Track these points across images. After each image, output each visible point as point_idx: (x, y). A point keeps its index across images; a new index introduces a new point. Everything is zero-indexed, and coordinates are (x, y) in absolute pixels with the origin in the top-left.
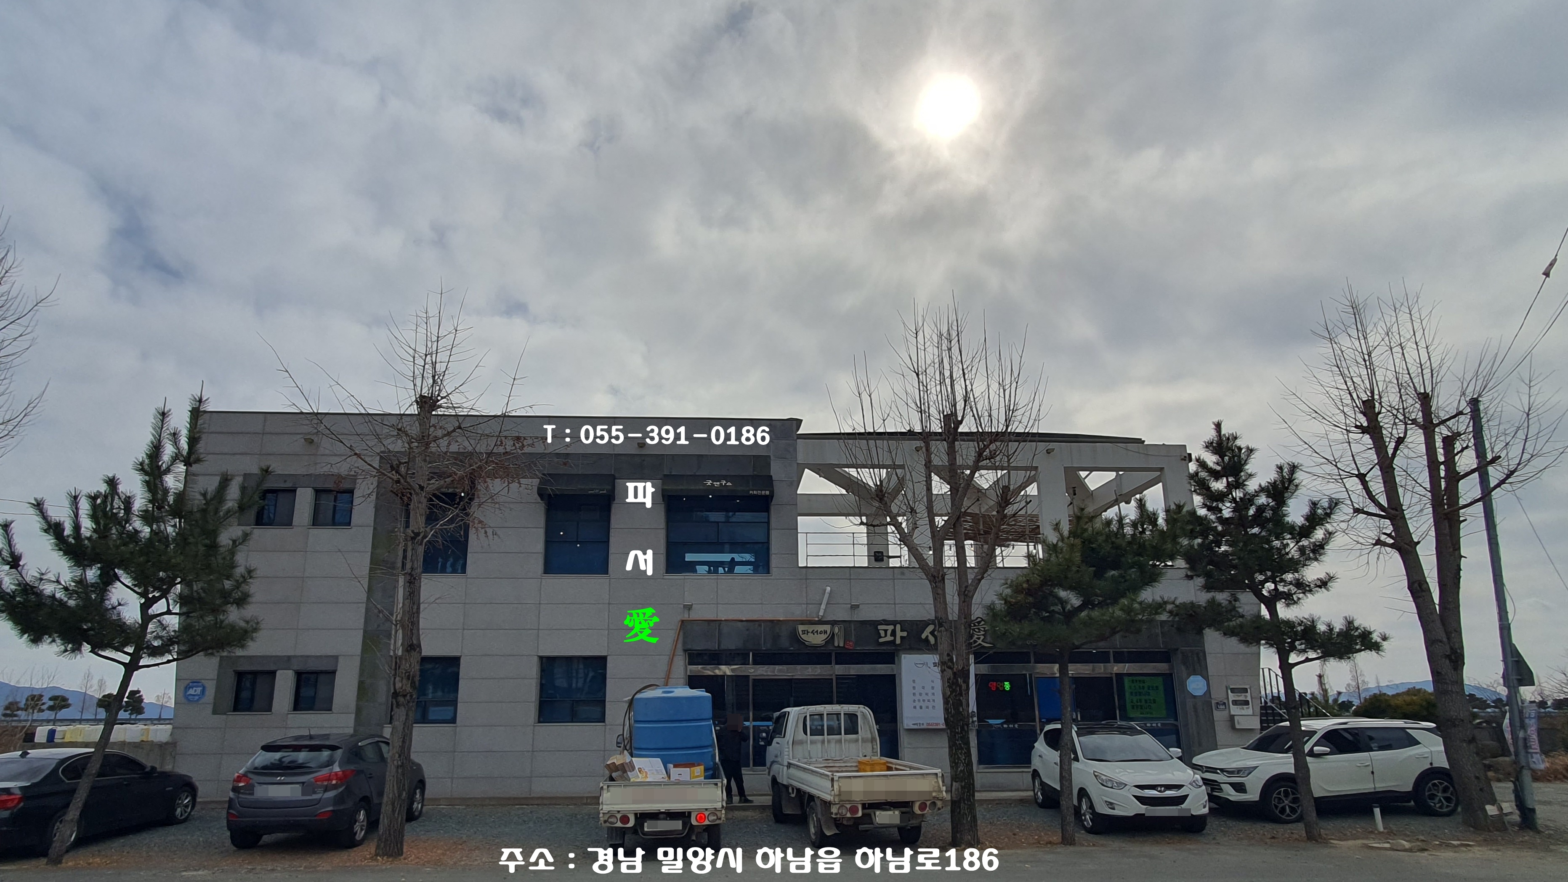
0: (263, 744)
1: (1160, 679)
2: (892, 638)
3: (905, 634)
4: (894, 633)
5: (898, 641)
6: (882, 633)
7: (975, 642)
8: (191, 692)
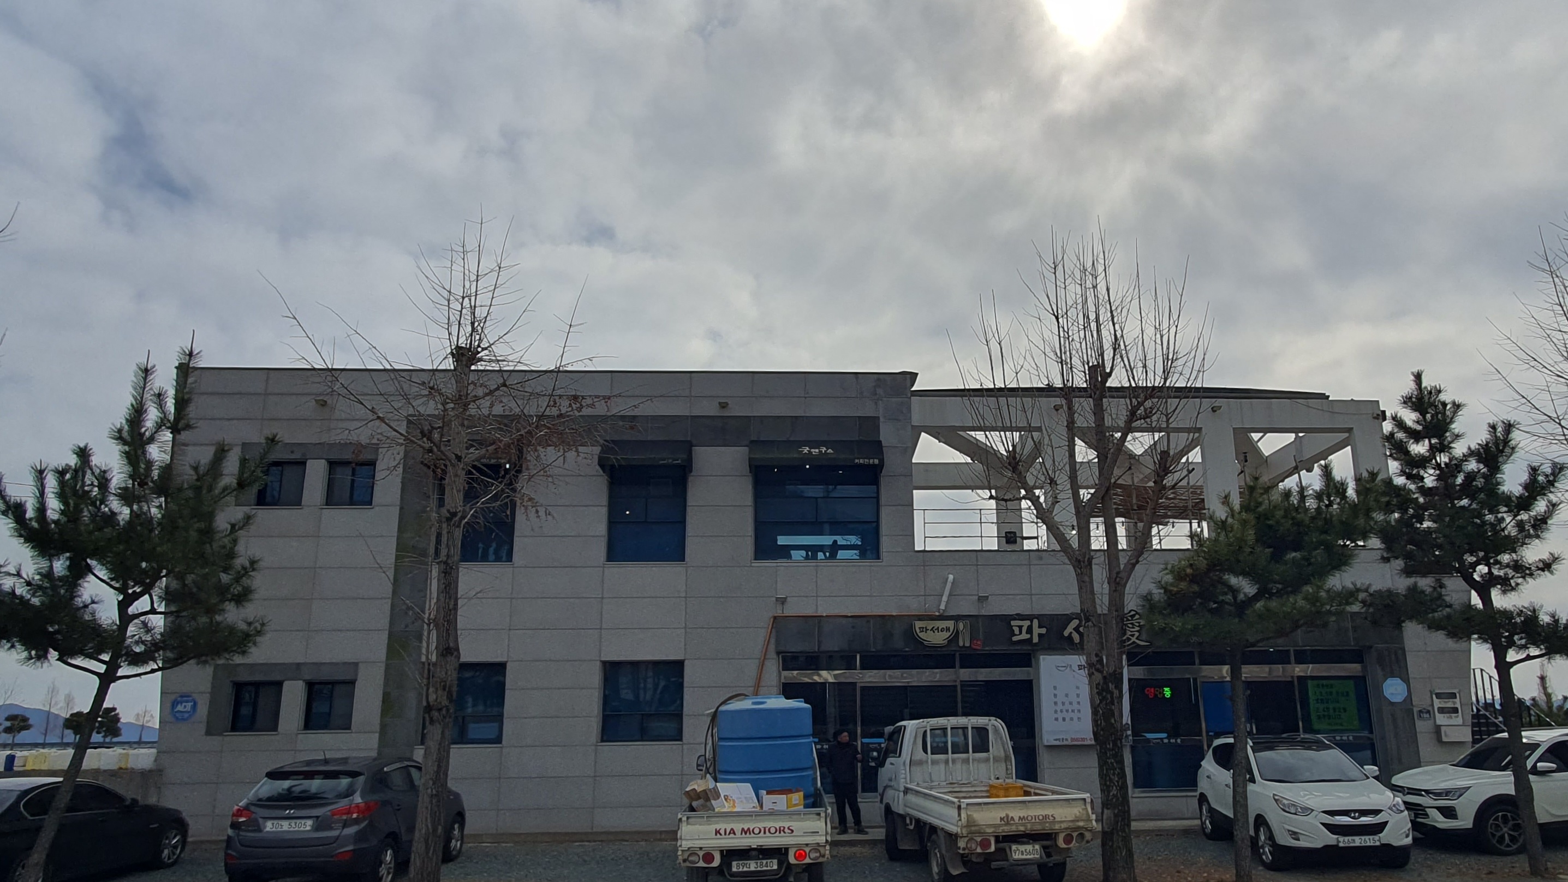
0: (269, 770)
1: (1351, 682)
2: (1028, 636)
3: (1043, 631)
4: (1030, 630)
5: (1036, 640)
6: (1016, 630)
7: (1129, 639)
8: (180, 708)
